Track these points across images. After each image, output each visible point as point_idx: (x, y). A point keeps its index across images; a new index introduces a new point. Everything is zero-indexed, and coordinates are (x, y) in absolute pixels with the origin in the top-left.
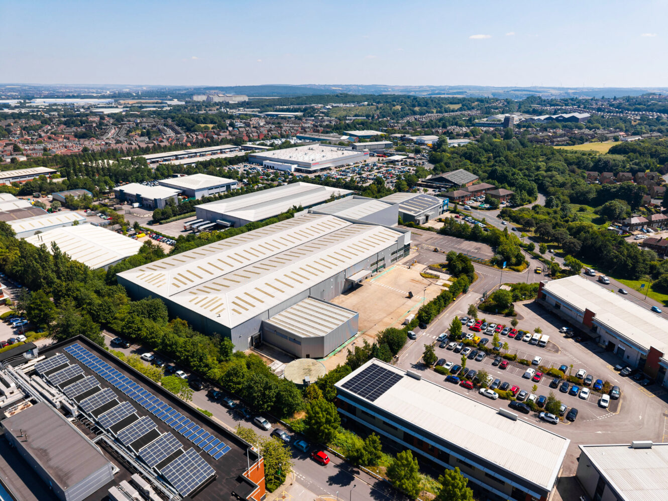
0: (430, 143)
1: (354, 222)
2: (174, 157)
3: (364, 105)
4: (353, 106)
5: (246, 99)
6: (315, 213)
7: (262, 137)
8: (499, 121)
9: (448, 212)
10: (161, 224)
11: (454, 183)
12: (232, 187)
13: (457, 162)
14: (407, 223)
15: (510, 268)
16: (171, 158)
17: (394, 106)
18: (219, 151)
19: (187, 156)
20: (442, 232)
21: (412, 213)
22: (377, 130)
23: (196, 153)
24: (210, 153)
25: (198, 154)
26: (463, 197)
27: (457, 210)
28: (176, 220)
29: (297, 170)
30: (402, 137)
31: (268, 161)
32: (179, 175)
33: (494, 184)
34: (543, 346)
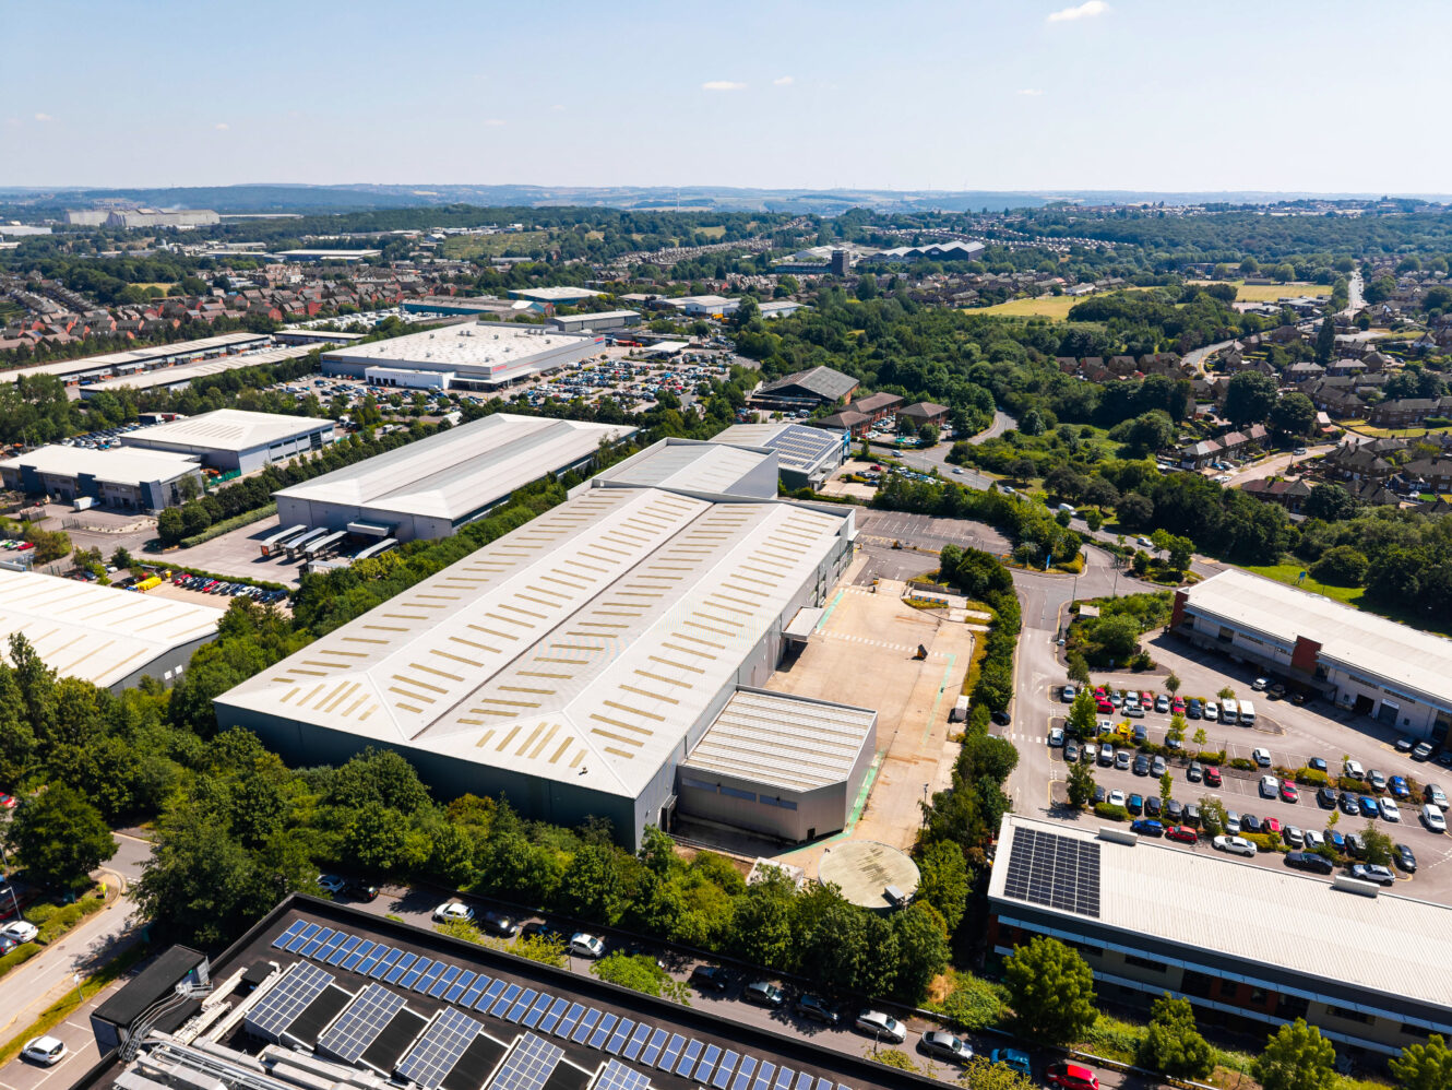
0: (718, 312)
1: (715, 500)
2: (109, 371)
3: (515, 231)
4: (492, 232)
5: (213, 218)
6: (609, 486)
7: (314, 310)
8: (820, 260)
9: (851, 460)
10: (185, 546)
11: (821, 396)
12: (325, 437)
13: (802, 351)
14: (797, 491)
15: (1058, 568)
16: (101, 373)
17: (587, 231)
18: (224, 350)
19: (142, 365)
20: (878, 504)
22: (580, 285)
23: (165, 357)
24: (201, 354)
25: (171, 360)
26: (858, 425)
27: (869, 455)
28: (223, 533)
29: (455, 385)
30: (647, 300)
31: (376, 368)
32: (158, 416)
33: (900, 394)
34: (1249, 725)
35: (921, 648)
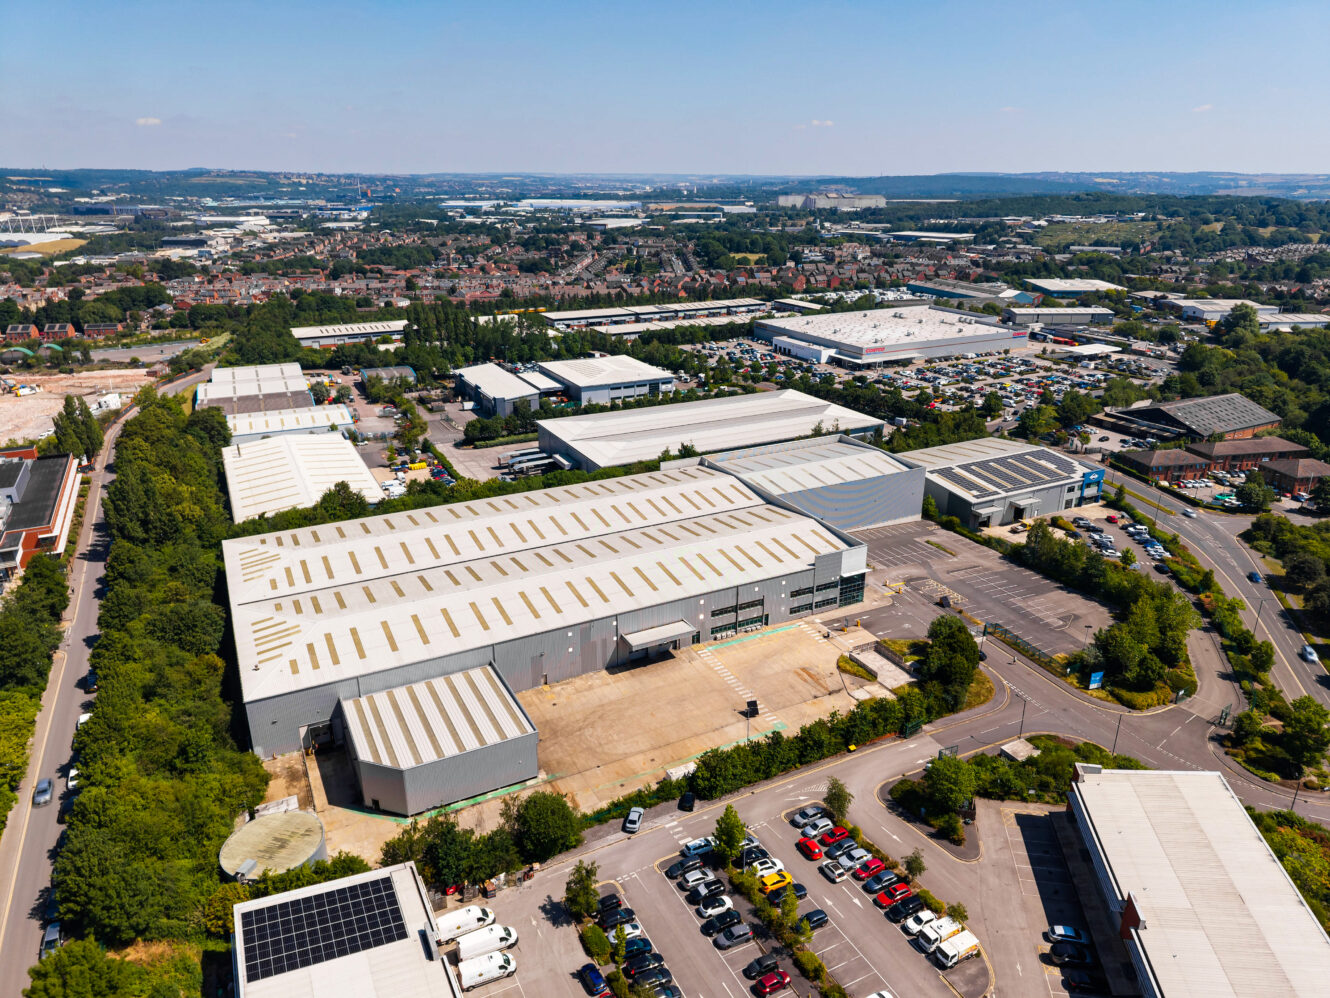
0: (1214, 318)
1: (769, 500)
2: (633, 318)
3: (1132, 220)
4: (1104, 220)
5: (880, 202)
6: (712, 467)
7: (835, 284)
9: (1101, 502)
10: (476, 447)
12: (663, 388)
14: (945, 518)
15: (1112, 693)
16: (627, 318)
17: (1207, 222)
18: (724, 311)
19: (658, 316)
20: (1015, 556)
21: (968, 496)
22: (1111, 281)
23: (676, 312)
24: (706, 312)
25: (681, 314)
26: (1181, 468)
27: (1123, 504)
28: (507, 443)
29: (832, 361)
30: (1155, 299)
31: (785, 339)
32: (597, 354)
33: (1306, 443)
34: (943, 967)
35: (753, 705)
